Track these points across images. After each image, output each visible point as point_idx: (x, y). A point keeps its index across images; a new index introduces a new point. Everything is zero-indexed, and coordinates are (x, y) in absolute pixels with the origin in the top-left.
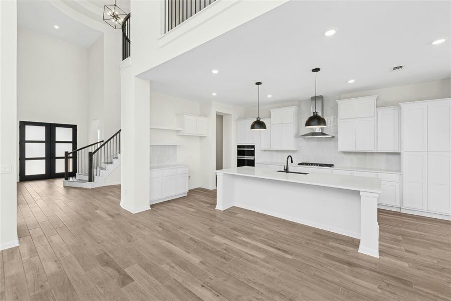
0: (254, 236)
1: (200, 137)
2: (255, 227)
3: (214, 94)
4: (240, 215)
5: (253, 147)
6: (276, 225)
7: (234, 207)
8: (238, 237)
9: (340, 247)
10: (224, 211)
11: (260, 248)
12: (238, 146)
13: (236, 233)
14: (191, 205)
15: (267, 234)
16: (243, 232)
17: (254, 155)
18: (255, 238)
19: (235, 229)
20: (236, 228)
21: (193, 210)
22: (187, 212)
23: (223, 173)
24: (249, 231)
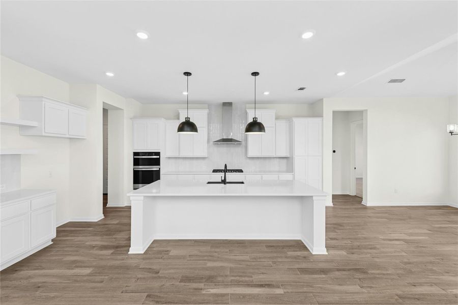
0: (220, 279)
1: (70, 138)
2: (210, 264)
3: (110, 74)
4: (174, 252)
5: (158, 154)
6: (228, 250)
7: (155, 242)
8: (204, 292)
9: (299, 254)
10: (145, 253)
11: (244, 296)
12: (134, 153)
13: (195, 285)
14: (74, 262)
15: (231, 269)
16: (202, 278)
17: (159, 164)
18: (223, 282)
19: (187, 279)
20: (187, 277)
21: (88, 271)
22: (76, 281)
23: (145, 196)
24: (207, 273)
